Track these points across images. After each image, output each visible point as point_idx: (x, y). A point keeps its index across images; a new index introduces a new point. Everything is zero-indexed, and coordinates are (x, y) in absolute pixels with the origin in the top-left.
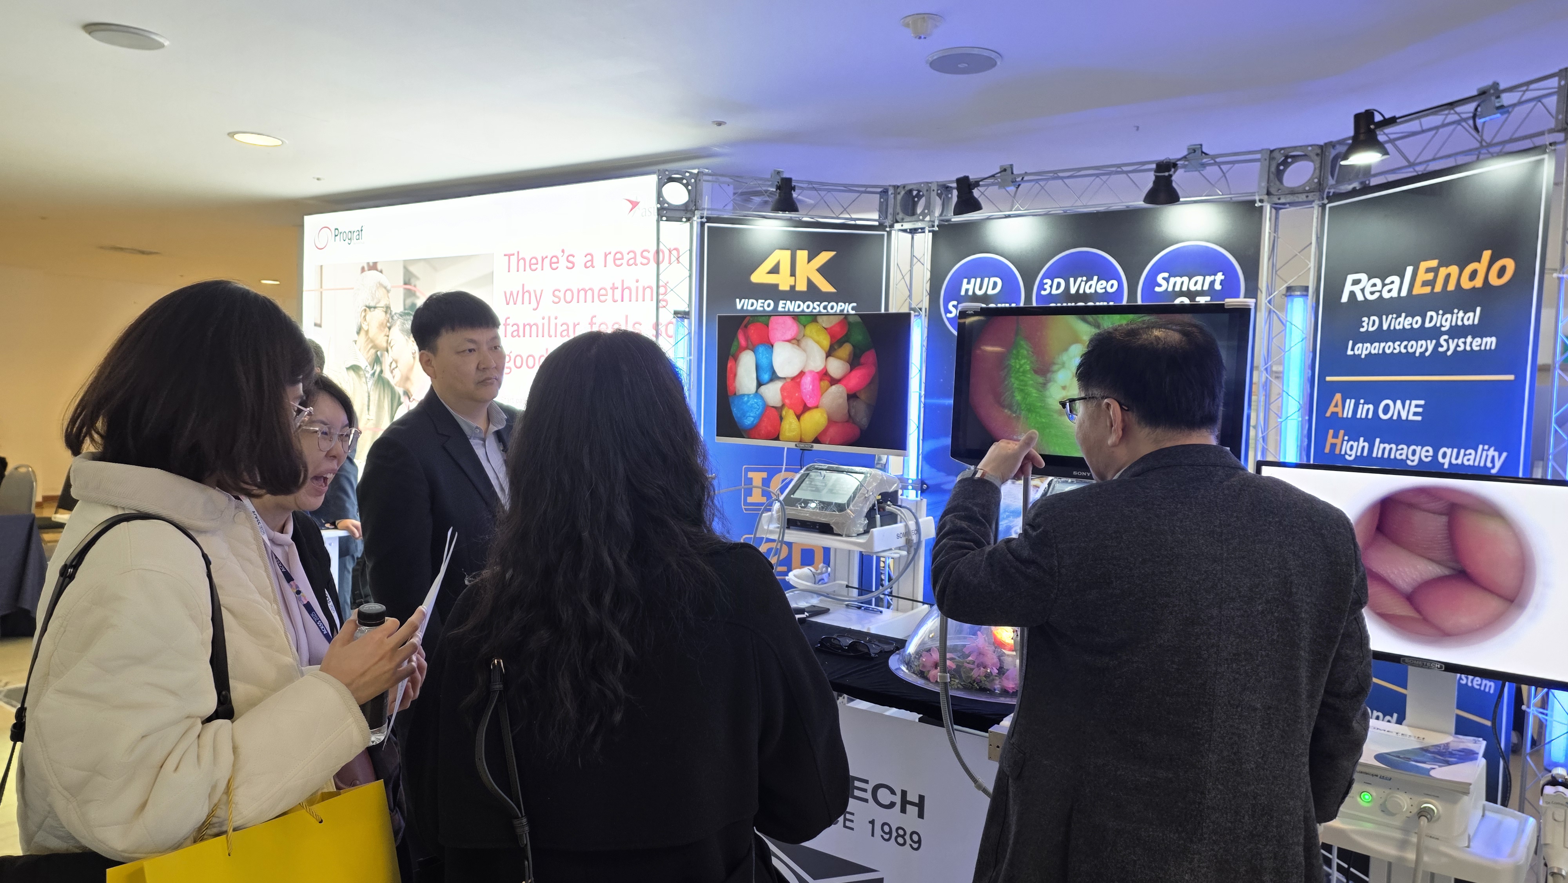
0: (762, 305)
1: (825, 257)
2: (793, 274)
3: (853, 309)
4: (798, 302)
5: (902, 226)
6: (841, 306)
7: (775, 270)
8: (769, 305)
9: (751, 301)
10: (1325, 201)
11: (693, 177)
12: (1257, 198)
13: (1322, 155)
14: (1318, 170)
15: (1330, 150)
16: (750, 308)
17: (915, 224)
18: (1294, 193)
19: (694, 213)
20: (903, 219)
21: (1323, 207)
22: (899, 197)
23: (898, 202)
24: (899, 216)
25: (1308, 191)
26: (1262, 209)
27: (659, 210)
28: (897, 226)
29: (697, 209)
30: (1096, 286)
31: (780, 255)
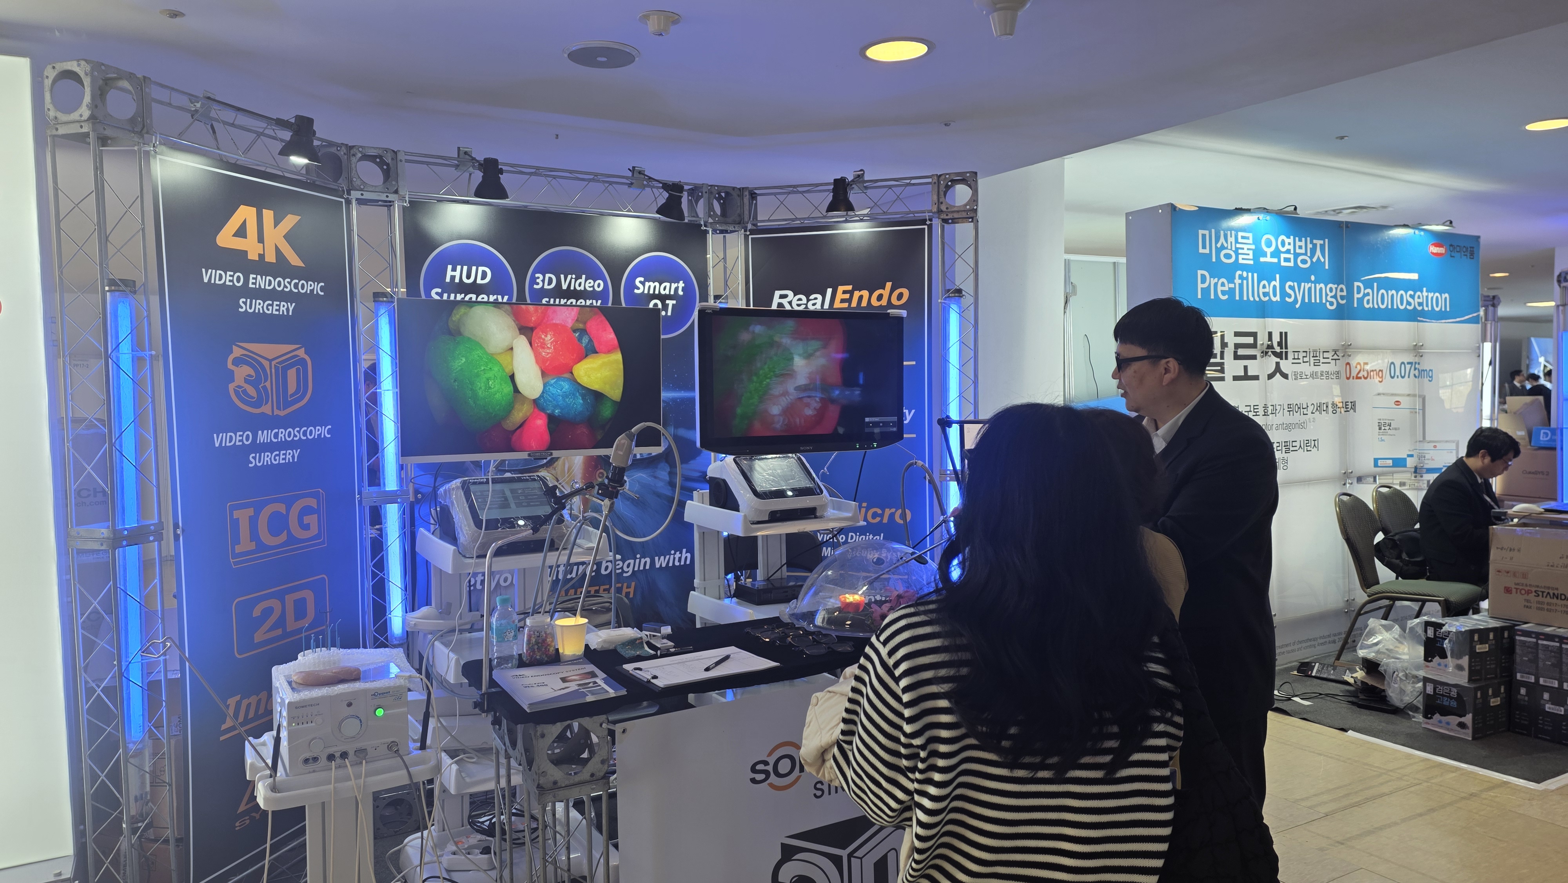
0: (231, 278)
2: (261, 239)
3: (321, 289)
4: (268, 278)
5: (362, 195)
6: (311, 285)
7: (241, 232)
8: (238, 279)
9: (219, 271)
10: (748, 233)
11: (141, 83)
12: (702, 223)
13: (741, 196)
14: (739, 208)
15: (747, 193)
16: (217, 282)
17: (379, 195)
18: (726, 223)
19: (143, 137)
20: (362, 187)
21: (746, 237)
22: (354, 160)
23: (353, 166)
24: (356, 182)
25: (734, 223)
26: (706, 232)
27: (93, 124)
28: (355, 194)
29: (147, 133)
30: (585, 284)
31: (245, 213)
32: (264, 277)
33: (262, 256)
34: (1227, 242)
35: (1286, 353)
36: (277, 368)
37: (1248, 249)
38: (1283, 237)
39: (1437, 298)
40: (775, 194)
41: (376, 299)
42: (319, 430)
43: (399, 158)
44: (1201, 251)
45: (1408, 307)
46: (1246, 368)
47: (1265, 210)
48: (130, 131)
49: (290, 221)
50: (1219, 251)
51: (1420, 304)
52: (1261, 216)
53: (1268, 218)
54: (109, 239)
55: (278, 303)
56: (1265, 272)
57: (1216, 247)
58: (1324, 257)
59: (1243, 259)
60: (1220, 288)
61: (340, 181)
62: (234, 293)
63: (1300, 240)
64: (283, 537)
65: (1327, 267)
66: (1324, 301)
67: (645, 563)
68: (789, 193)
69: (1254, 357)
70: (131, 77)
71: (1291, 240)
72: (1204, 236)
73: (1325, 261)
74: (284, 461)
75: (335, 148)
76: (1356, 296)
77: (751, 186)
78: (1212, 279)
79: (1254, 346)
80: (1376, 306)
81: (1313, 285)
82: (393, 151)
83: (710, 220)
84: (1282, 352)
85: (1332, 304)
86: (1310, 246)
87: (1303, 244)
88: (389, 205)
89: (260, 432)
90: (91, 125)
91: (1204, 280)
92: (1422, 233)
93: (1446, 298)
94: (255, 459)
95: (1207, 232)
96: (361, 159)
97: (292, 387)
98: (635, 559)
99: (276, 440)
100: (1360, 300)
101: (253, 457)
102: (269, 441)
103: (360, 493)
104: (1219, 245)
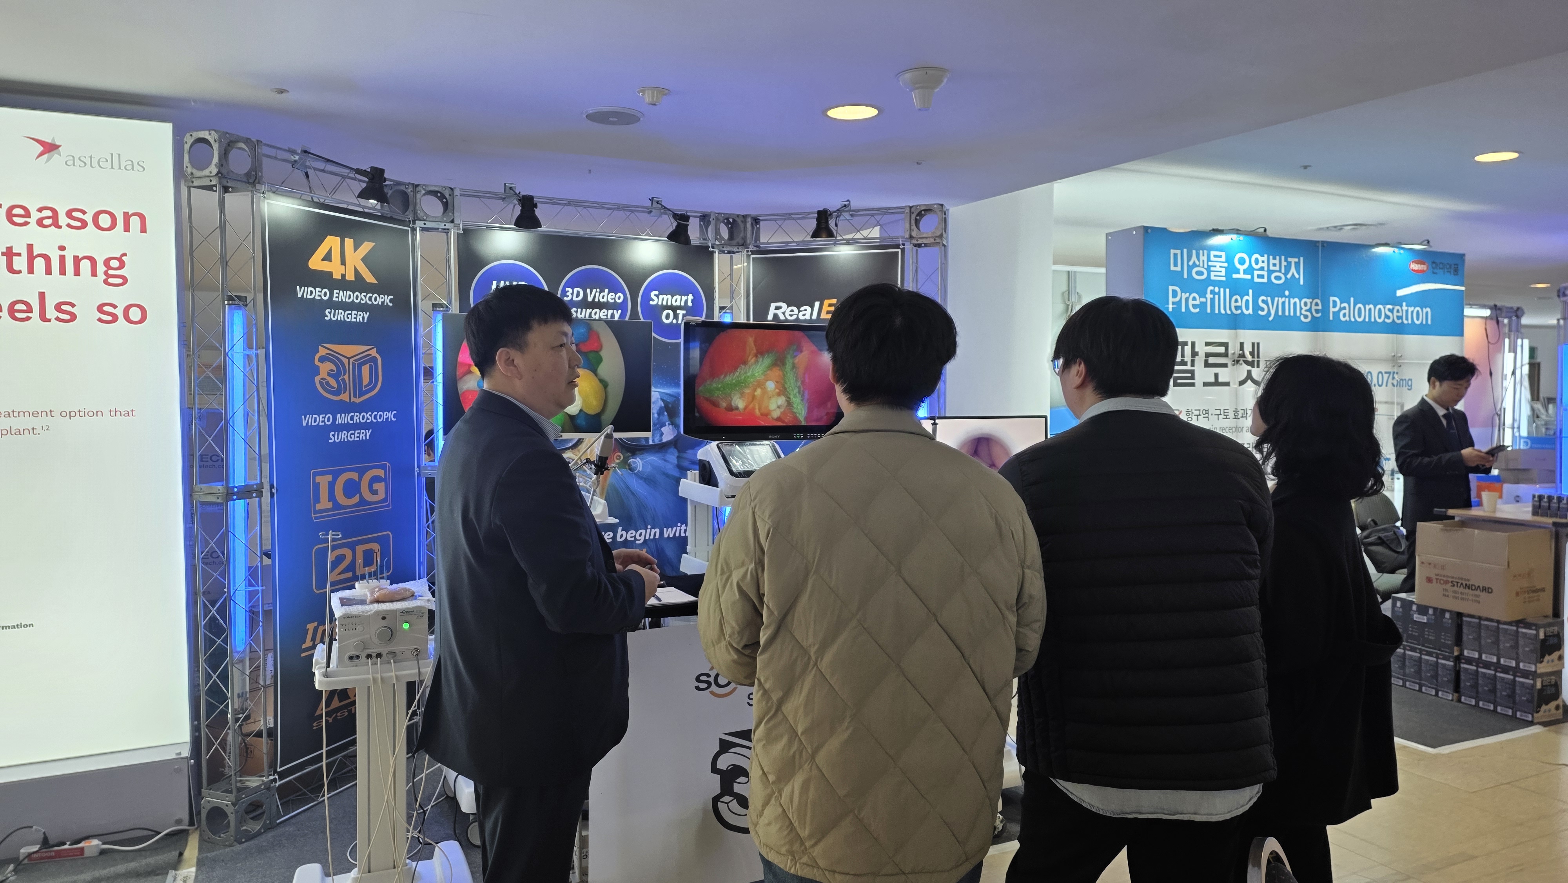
0: (320, 294)
2: (343, 263)
3: (390, 301)
4: (348, 292)
5: (425, 224)
6: (382, 298)
7: (328, 257)
8: (325, 295)
9: (309, 289)
10: (750, 253)
11: (254, 146)
12: (710, 245)
13: (745, 222)
14: (743, 232)
15: (749, 220)
16: (309, 297)
17: (438, 224)
18: (731, 245)
19: (255, 186)
20: (425, 218)
21: (748, 256)
22: (418, 196)
23: (418, 201)
24: (420, 214)
25: (738, 245)
26: (713, 253)
27: (220, 178)
28: (419, 224)
29: (259, 183)
30: (607, 296)
31: (331, 242)
32: (345, 292)
33: (344, 276)
34: (1199, 260)
35: (1258, 362)
36: (354, 365)
37: (1220, 267)
38: (1256, 256)
39: (1418, 312)
40: (775, 220)
41: (434, 309)
42: (386, 415)
43: (455, 194)
44: (1172, 268)
45: (1387, 320)
46: (1216, 375)
47: (1238, 232)
48: (246, 182)
49: (367, 247)
50: (1190, 268)
51: (1399, 318)
52: (1234, 236)
53: (1241, 238)
54: (229, 264)
55: (356, 312)
56: (1237, 288)
57: (1188, 265)
58: (1299, 274)
59: (1215, 276)
60: (1191, 302)
61: (407, 213)
62: (321, 306)
63: (1274, 258)
64: (356, 499)
65: (1302, 283)
66: (1298, 314)
67: (655, 533)
68: (785, 219)
69: (1225, 365)
70: (247, 141)
71: (1265, 258)
72: (1175, 255)
73: (1299, 278)
74: (358, 439)
75: (404, 187)
76: (1332, 310)
77: (753, 213)
78: (1183, 294)
79: (1225, 355)
80: (1353, 320)
81: (1287, 300)
82: (451, 188)
83: (717, 243)
84: (1253, 361)
85: (1306, 317)
86: (1284, 263)
87: (1277, 262)
88: (447, 231)
89: (339, 415)
90: (218, 179)
91: (1175, 295)
92: (1402, 251)
93: (1427, 313)
94: (334, 437)
95: (1178, 252)
96: (424, 194)
97: (366, 380)
98: (646, 529)
99: (352, 422)
100: (1337, 314)
101: (333, 435)
102: (346, 422)
103: (419, 467)
104: (1191, 263)
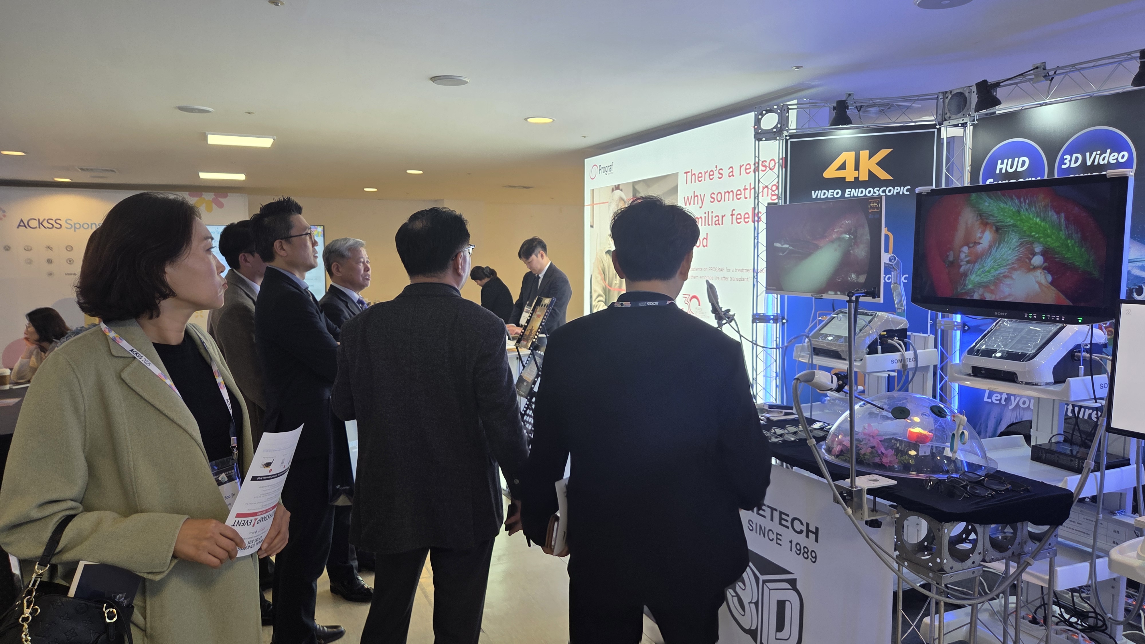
0: (832, 194)
1: (883, 153)
2: (857, 168)
3: (907, 191)
4: (861, 190)
5: (949, 123)
6: (897, 189)
7: (842, 167)
8: (837, 193)
9: (823, 191)
16: (822, 197)
17: (958, 120)
22: (947, 101)
23: (946, 105)
24: (947, 115)
27: (755, 135)
28: (946, 124)
31: (846, 156)
32: (857, 190)
43: (972, 91)
88: (965, 125)
96: (952, 99)
